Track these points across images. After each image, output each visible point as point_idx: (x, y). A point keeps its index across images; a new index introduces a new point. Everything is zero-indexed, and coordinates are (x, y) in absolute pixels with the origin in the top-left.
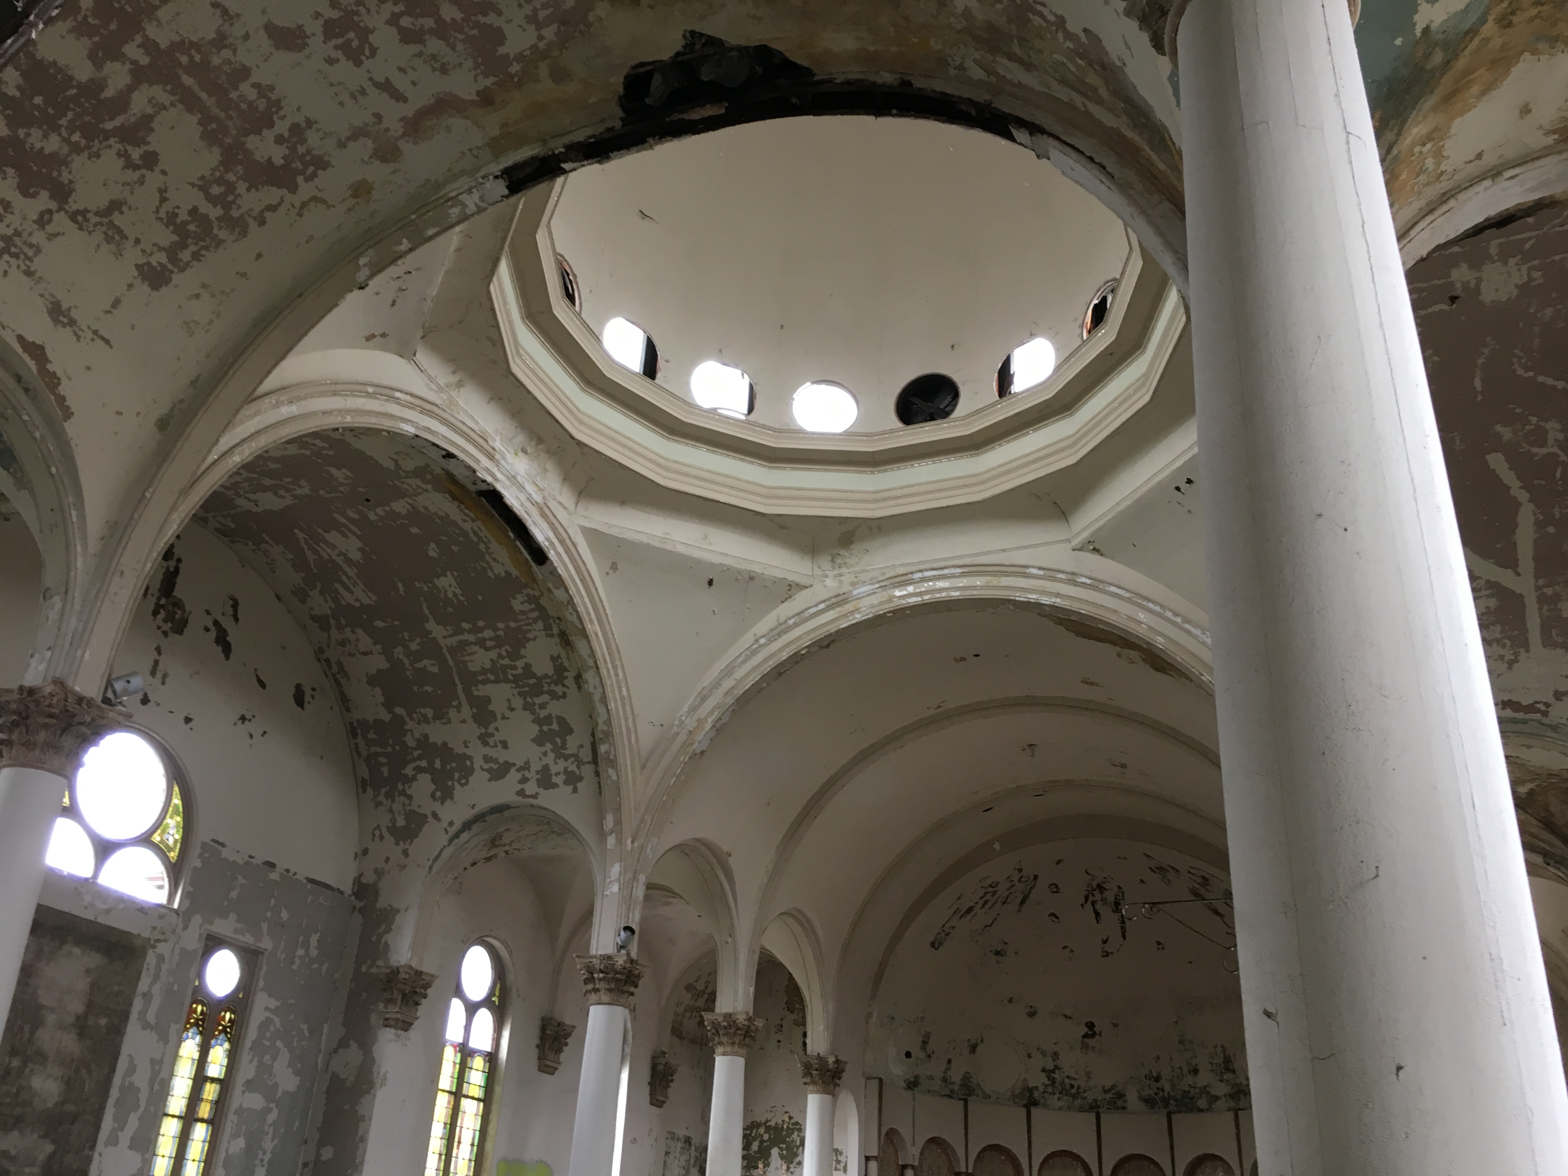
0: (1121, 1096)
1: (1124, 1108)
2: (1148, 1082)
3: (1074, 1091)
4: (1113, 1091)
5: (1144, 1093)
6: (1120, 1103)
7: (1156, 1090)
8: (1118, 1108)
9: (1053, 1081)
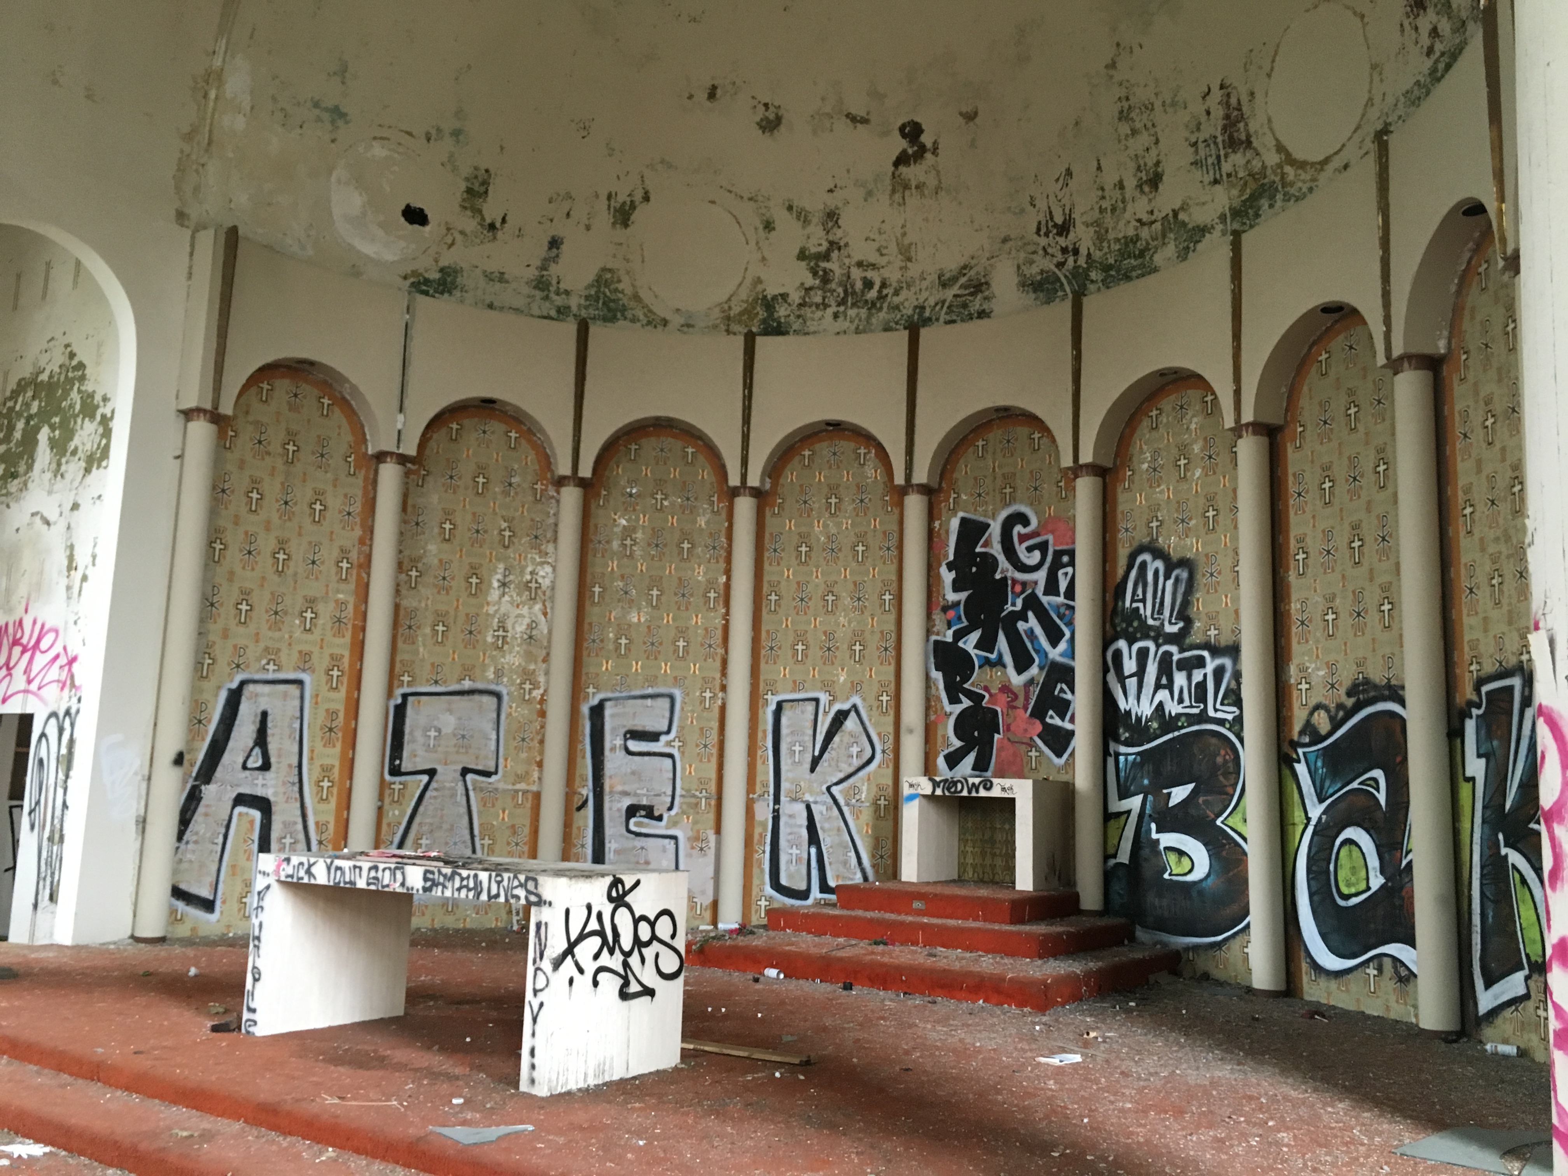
0: (978, 287)
1: (983, 314)
2: (1043, 241)
3: (873, 294)
4: (963, 280)
5: (1033, 271)
6: (976, 304)
7: (1060, 258)
8: (971, 317)
9: (826, 278)
